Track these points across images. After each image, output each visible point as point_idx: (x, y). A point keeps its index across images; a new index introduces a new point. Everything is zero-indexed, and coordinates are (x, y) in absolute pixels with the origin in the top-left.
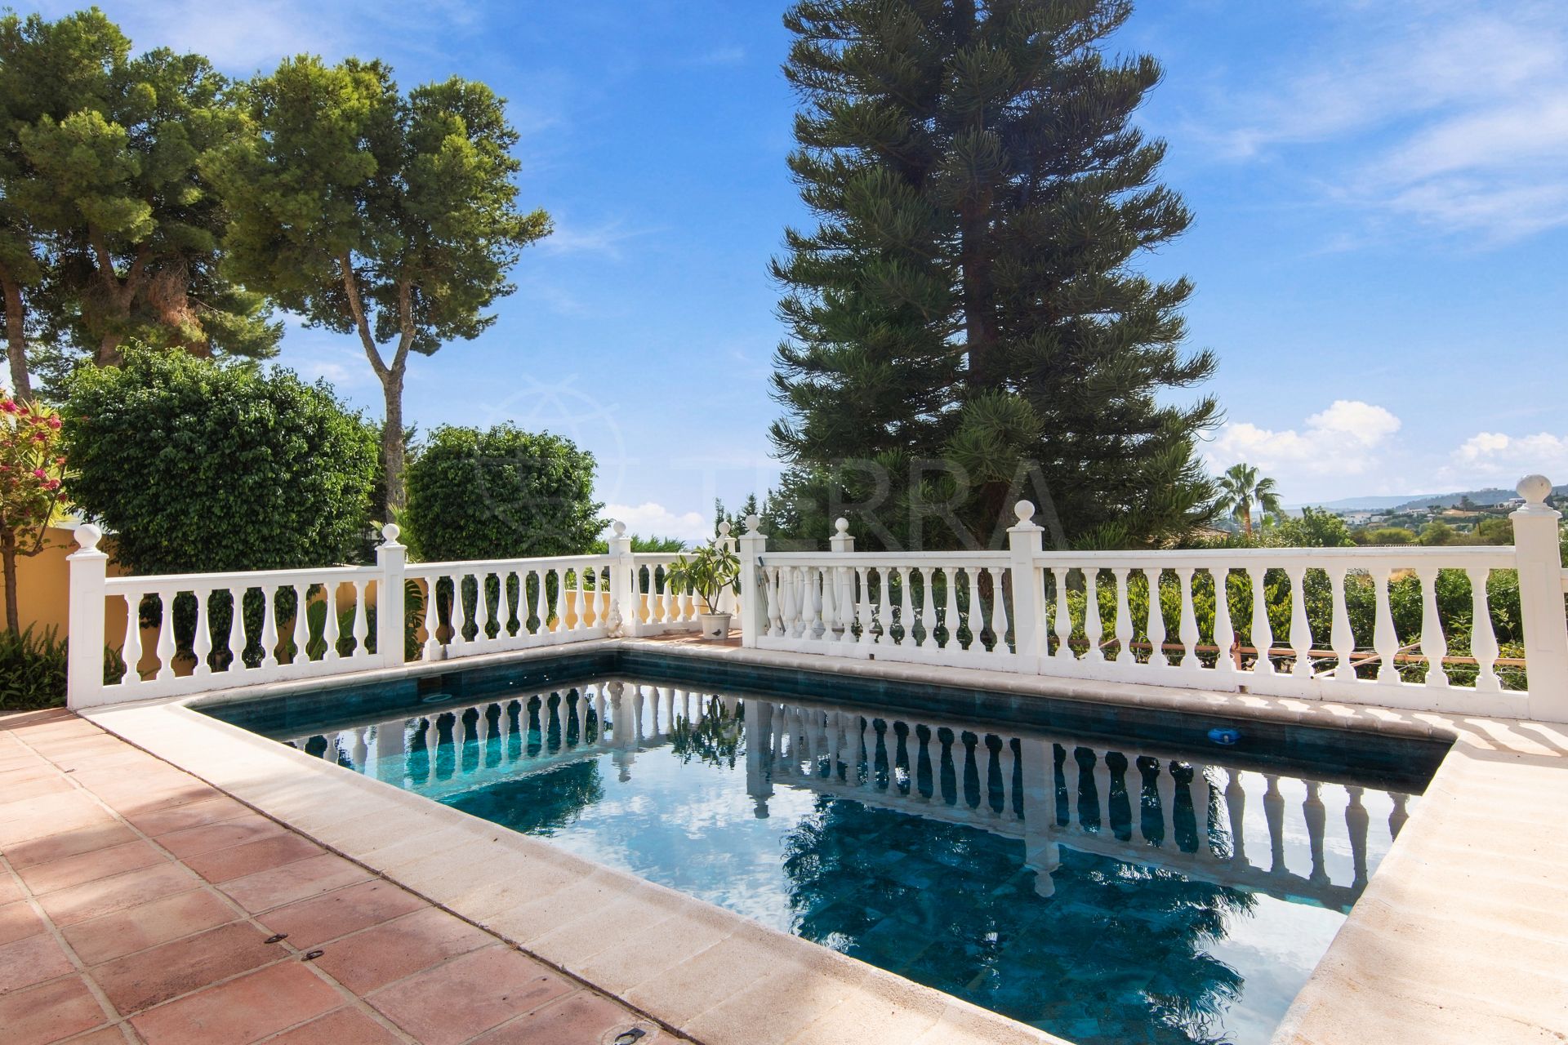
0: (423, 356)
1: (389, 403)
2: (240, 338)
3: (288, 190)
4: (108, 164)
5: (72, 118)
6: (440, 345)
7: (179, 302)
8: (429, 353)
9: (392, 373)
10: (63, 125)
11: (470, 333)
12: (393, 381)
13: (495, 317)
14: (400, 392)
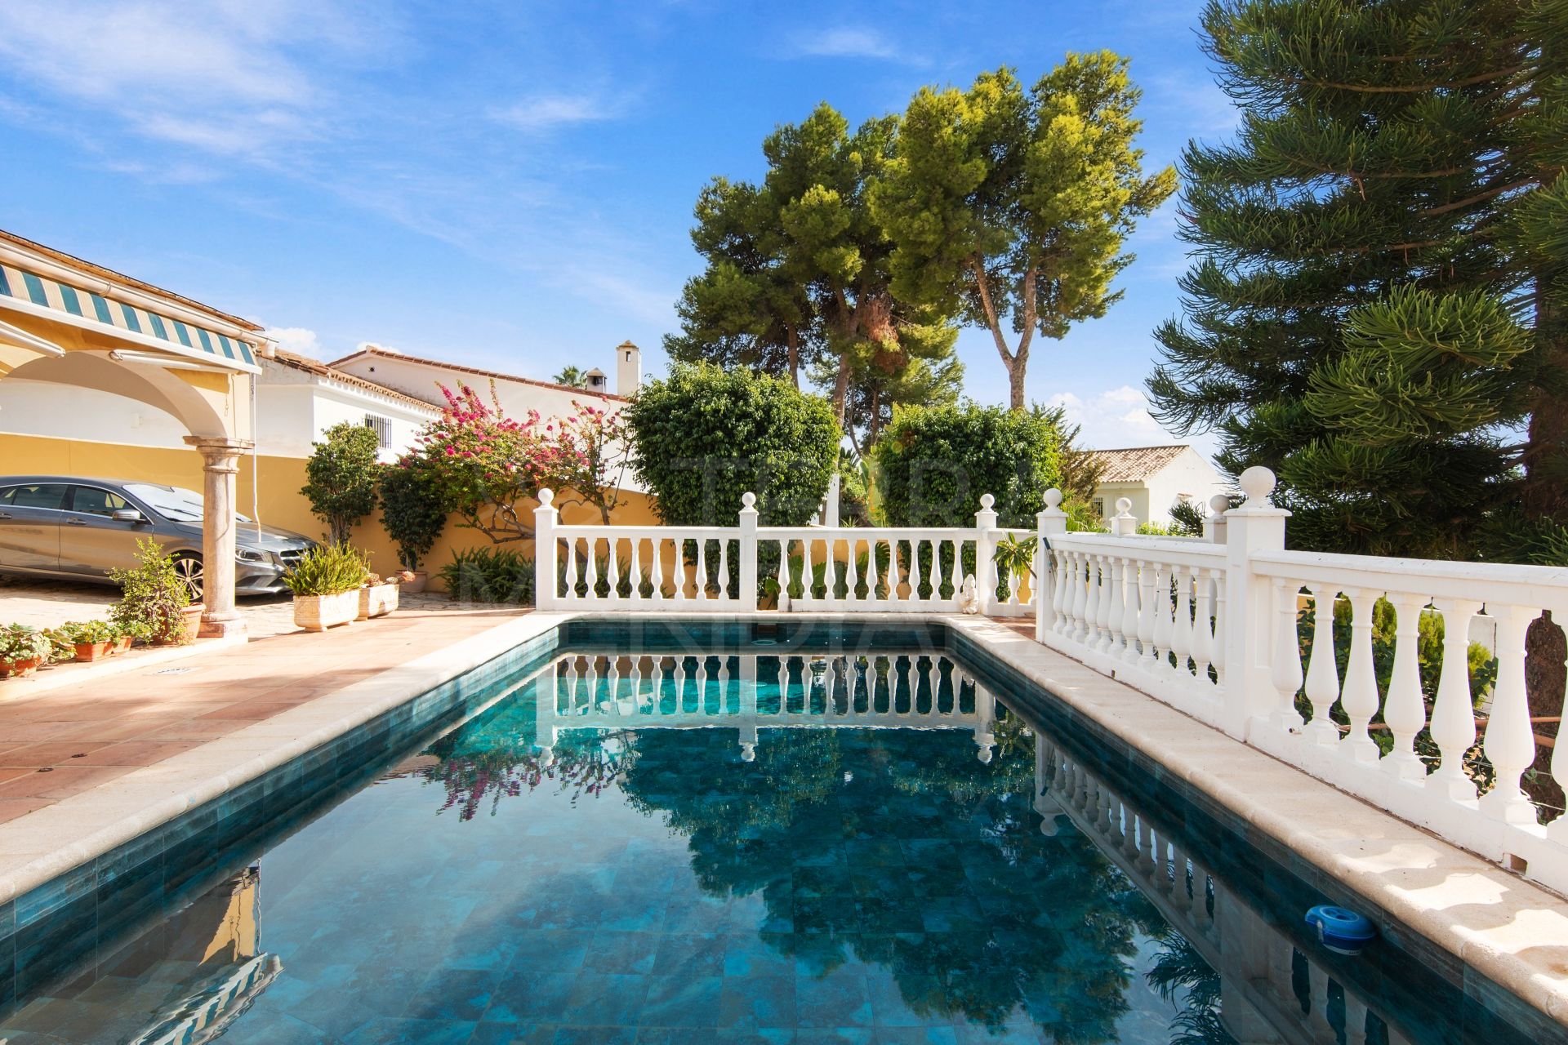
0: (1054, 340)
1: (1013, 388)
2: (925, 344)
3: (914, 212)
4: (829, 224)
5: (807, 194)
6: (1068, 328)
7: (882, 322)
8: (1060, 337)
9: (1015, 360)
10: (802, 202)
11: (1097, 311)
12: (1017, 364)
13: (1122, 292)
14: (1022, 376)
